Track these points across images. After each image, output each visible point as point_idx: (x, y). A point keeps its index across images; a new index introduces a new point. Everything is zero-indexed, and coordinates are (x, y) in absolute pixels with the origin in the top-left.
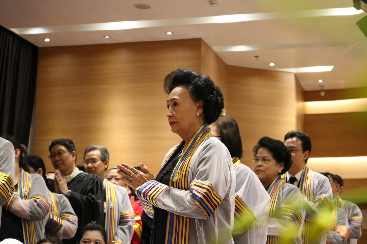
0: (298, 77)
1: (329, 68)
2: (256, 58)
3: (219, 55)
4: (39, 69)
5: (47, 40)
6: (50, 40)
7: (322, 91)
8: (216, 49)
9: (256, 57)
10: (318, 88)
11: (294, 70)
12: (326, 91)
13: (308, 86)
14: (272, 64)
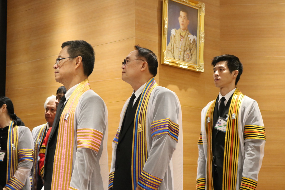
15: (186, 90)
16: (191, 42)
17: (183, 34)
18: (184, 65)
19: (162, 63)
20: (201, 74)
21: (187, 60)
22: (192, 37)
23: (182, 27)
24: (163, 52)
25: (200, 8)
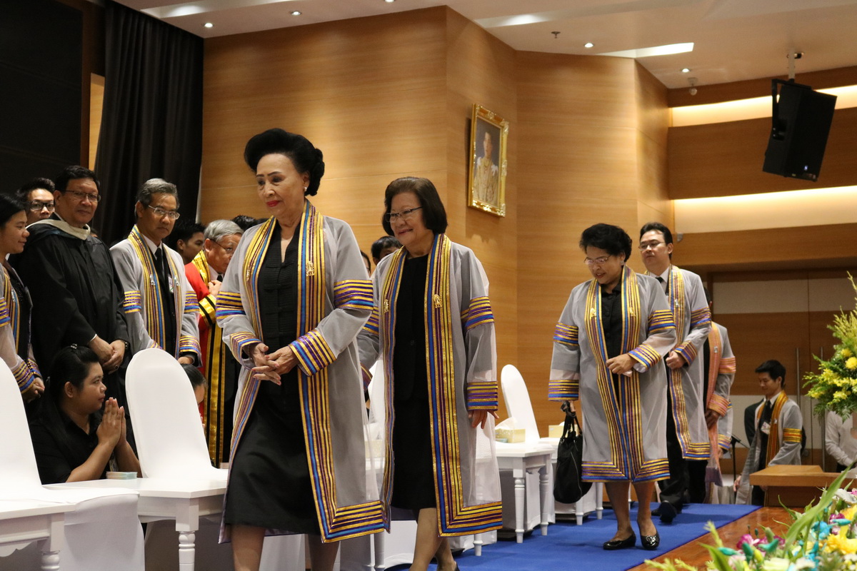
0: (641, 66)
1: (687, 47)
2: (554, 35)
3: (493, 33)
4: (205, 73)
5: (209, 25)
6: (214, 26)
7: (693, 87)
8: (484, 23)
9: (556, 33)
10: (686, 84)
11: (633, 54)
12: (699, 88)
13: (670, 80)
14: (589, 45)
15: (487, 242)
16: (494, 174)
17: (487, 165)
18: (487, 208)
19: (469, 205)
20: (501, 219)
21: (489, 200)
22: (494, 168)
23: (486, 154)
24: (471, 191)
25: (503, 127)
